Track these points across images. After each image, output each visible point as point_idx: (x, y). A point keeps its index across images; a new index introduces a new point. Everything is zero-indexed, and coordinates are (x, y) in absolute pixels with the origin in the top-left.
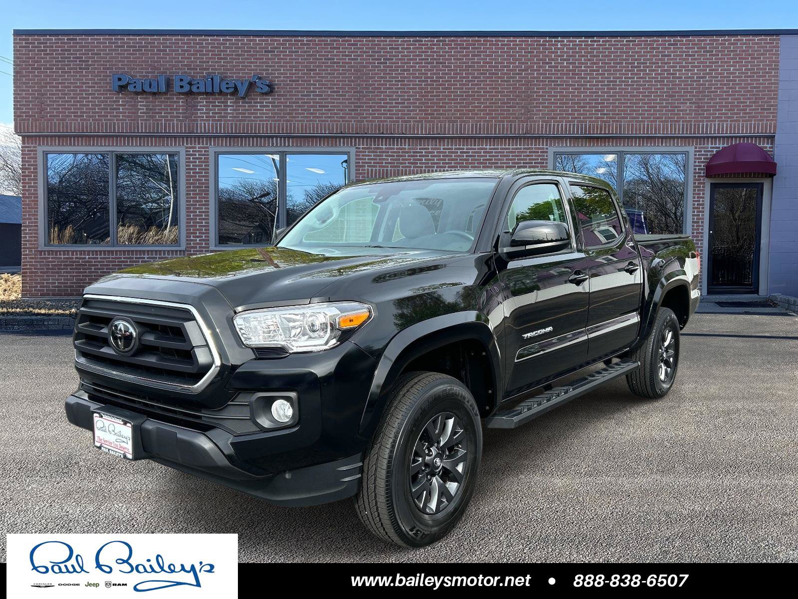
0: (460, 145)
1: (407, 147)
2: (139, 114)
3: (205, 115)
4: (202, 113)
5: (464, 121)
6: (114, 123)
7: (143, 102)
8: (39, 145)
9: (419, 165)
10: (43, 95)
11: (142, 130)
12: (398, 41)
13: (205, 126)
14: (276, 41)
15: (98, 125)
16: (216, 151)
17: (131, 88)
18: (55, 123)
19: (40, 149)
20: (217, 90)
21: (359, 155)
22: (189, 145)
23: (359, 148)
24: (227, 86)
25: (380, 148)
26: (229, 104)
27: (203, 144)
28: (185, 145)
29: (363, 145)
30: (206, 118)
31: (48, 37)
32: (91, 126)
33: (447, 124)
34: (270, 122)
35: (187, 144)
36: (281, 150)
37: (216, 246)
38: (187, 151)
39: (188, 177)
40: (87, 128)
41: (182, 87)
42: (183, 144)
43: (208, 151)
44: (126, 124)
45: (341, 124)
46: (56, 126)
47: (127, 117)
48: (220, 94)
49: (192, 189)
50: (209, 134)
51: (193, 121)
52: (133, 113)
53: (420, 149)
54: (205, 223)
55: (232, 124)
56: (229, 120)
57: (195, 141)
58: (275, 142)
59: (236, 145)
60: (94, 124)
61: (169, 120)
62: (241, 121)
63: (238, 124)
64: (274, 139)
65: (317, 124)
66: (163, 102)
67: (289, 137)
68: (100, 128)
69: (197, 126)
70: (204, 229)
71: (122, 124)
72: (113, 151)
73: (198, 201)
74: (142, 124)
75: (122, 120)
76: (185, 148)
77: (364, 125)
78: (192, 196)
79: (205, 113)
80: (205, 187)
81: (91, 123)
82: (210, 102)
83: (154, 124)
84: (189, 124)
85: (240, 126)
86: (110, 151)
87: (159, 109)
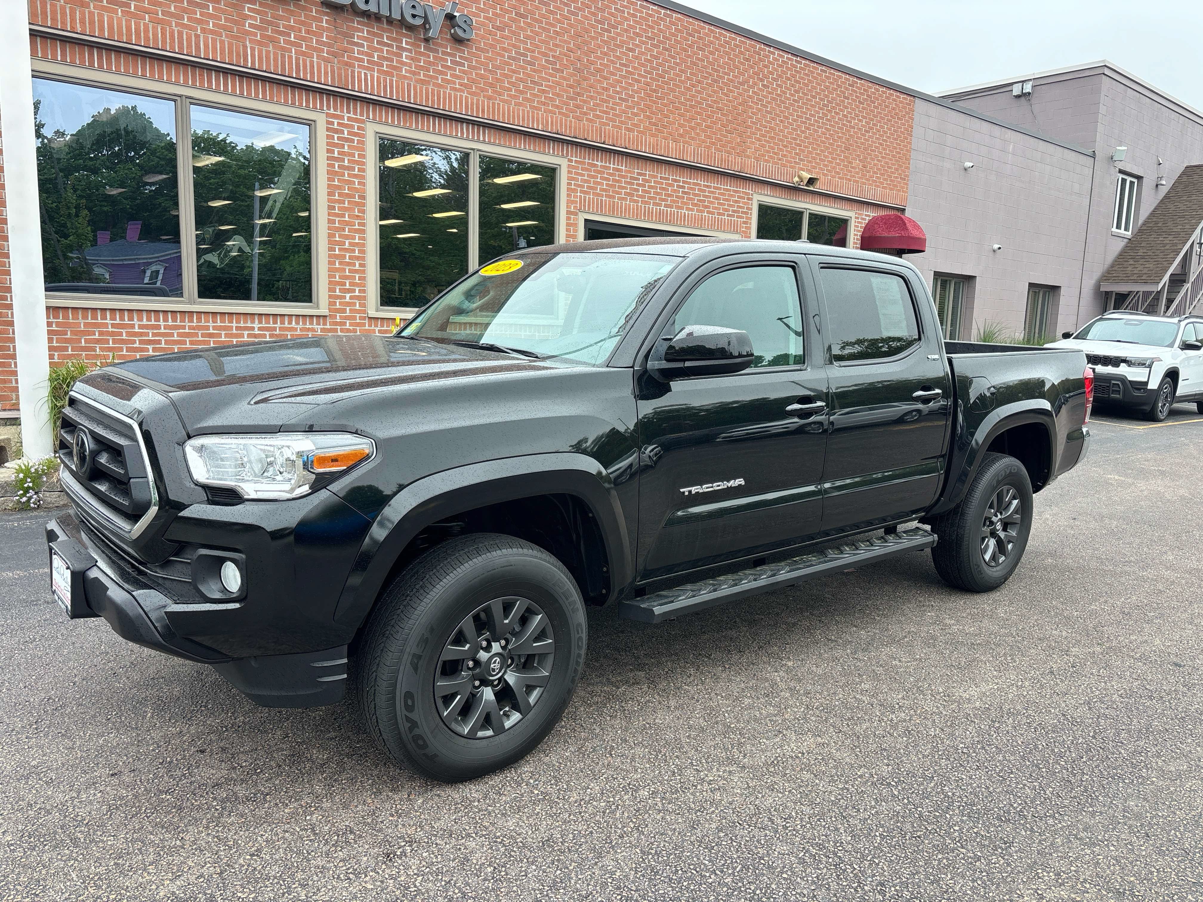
0: (676, 176)
1: (624, 168)
2: (247, 28)
3: (366, 58)
4: (362, 53)
5: (686, 142)
6: (197, 36)
7: (254, 3)
9: (635, 198)
11: (253, 63)
13: (366, 79)
15: (163, 34)
16: (378, 131)
18: (63, 8)
21: (571, 173)
22: (332, 111)
23: (571, 161)
25: (595, 165)
26: (404, 45)
27: (355, 113)
28: (325, 108)
29: (576, 156)
30: (368, 63)
32: (146, 32)
33: (671, 142)
34: (466, 94)
35: (329, 108)
36: (474, 147)
37: (377, 310)
38: (328, 122)
39: (331, 173)
40: (137, 35)
42: (321, 107)
43: (363, 129)
44: (222, 42)
45: (557, 118)
46: (64, 14)
47: (224, 28)
48: (390, 21)
49: (337, 197)
50: (372, 97)
51: (347, 64)
52: (235, 22)
53: (638, 174)
54: (360, 265)
55: (409, 85)
56: (405, 77)
57: (342, 105)
58: (465, 131)
59: (408, 125)
60: (155, 29)
61: (304, 54)
62: (422, 82)
63: (418, 87)
64: (465, 125)
65: (528, 112)
66: (292, 13)
67: (485, 126)
68: (168, 41)
69: (353, 77)
70: (357, 276)
71: (214, 41)
72: (187, 97)
73: (347, 223)
74: (252, 49)
75: (212, 32)
76: (325, 115)
77: (584, 124)
78: (337, 211)
79: (367, 54)
80: (360, 197)
81: (146, 26)
82: (375, 34)
83: (275, 54)
84: (339, 69)
85: (421, 91)
86: (180, 96)
87: (284, 26)
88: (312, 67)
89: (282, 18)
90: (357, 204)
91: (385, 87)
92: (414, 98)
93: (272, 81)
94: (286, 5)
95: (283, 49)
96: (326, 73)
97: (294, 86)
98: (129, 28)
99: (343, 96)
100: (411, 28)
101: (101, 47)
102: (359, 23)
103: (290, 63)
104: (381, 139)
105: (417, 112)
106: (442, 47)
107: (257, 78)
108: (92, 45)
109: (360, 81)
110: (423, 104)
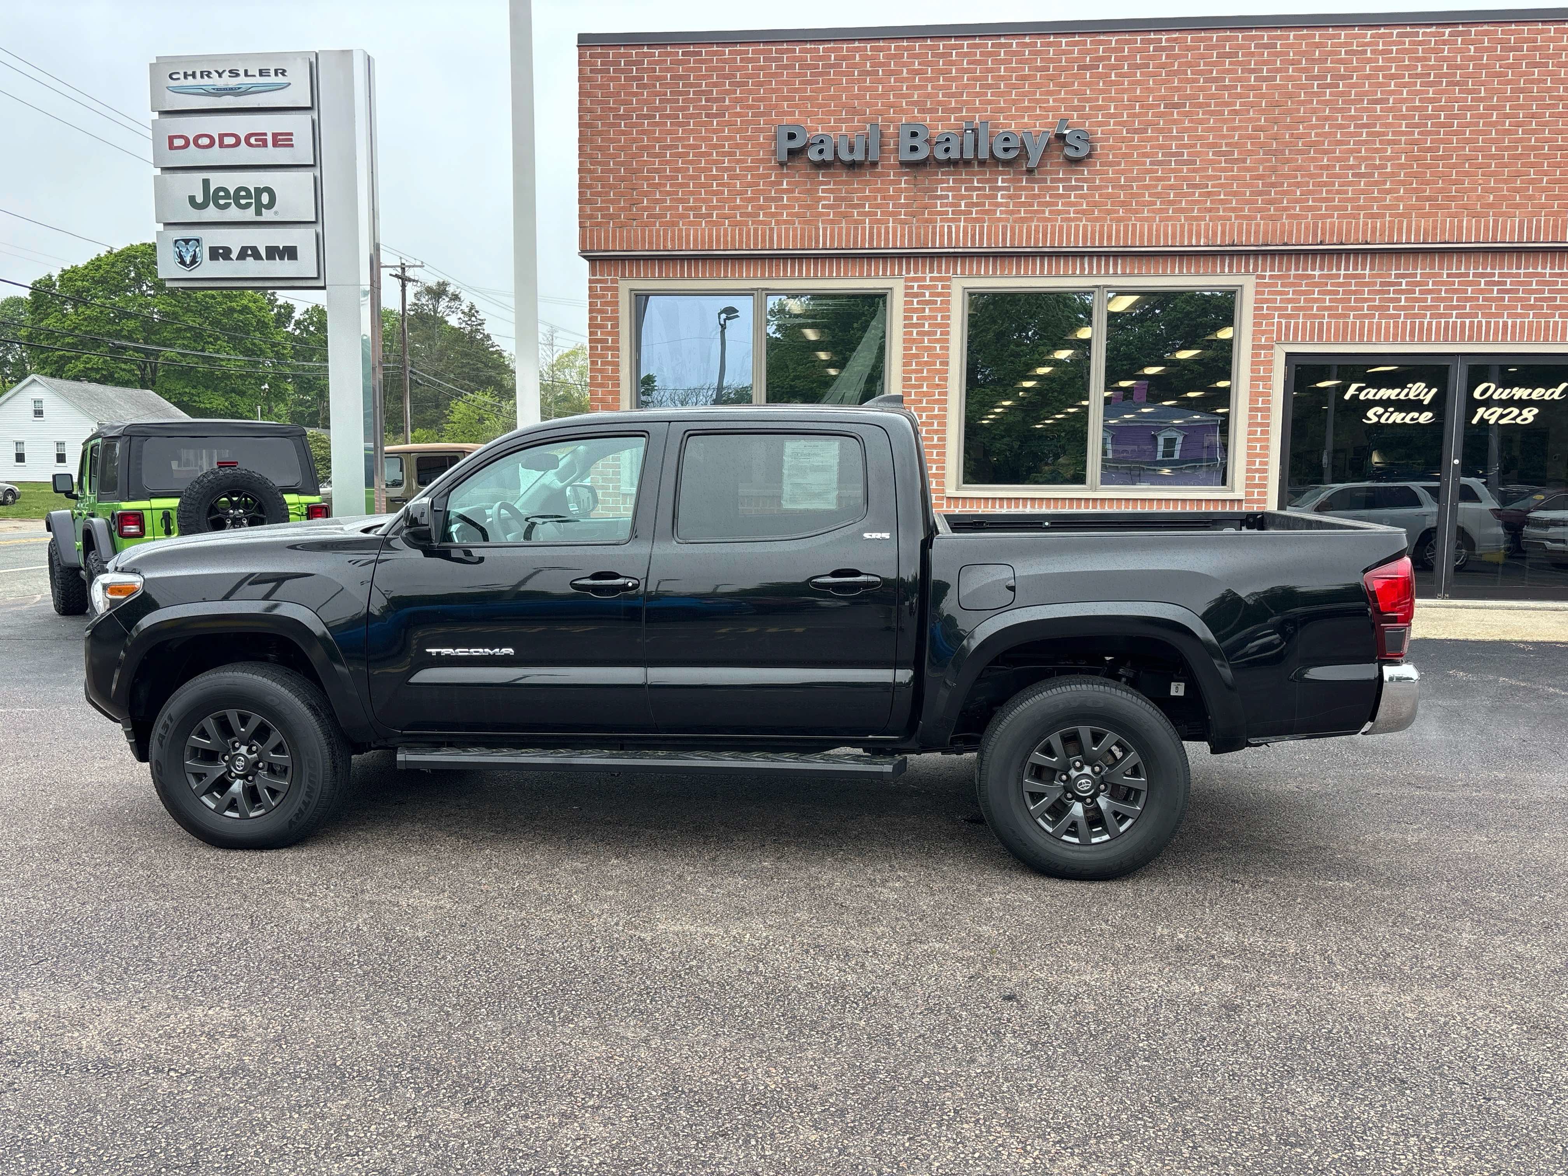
0: (1485, 268)
1: (1367, 272)
2: (820, 210)
3: (950, 210)
4: (947, 205)
5: (1502, 214)
6: (771, 230)
7: (828, 183)
8: (623, 276)
9: (1392, 312)
10: (635, 172)
11: (824, 243)
12: (1365, 36)
13: (950, 232)
14: (1101, 42)
15: (740, 234)
16: (966, 286)
17: (813, 155)
18: (658, 231)
19: (626, 287)
20: (984, 154)
21: (1263, 293)
22: (912, 274)
23: (1264, 277)
24: (1007, 145)
25: (1309, 277)
26: (1000, 184)
27: (940, 271)
28: (904, 273)
29: (1272, 270)
30: (952, 214)
31: (645, 50)
32: (726, 235)
33: (1465, 219)
34: (1084, 222)
35: (908, 272)
36: (1099, 284)
37: (958, 489)
38: (907, 287)
39: (908, 341)
40: (718, 240)
41: (914, 149)
42: (900, 274)
43: (949, 287)
44: (795, 230)
45: (1232, 225)
46: (658, 236)
47: (797, 215)
48: (982, 163)
49: (914, 367)
50: (956, 250)
51: (927, 221)
52: (808, 207)
53: (1397, 276)
54: (939, 439)
55: (1005, 228)
56: (999, 220)
57: (924, 266)
58: (1086, 266)
59: (1006, 272)
60: (733, 231)
61: (878, 221)
62: (1023, 220)
63: (1017, 228)
64: (1086, 259)
65: (1182, 226)
66: (867, 183)
67: (1116, 255)
68: (744, 240)
69: (934, 233)
70: (935, 452)
71: (787, 230)
72: (763, 289)
73: (925, 394)
74: (825, 229)
75: (786, 222)
76: (903, 280)
77: (1283, 225)
78: (913, 382)
79: (952, 205)
80: (941, 363)
81: (726, 230)
82: (962, 181)
83: (848, 230)
84: (918, 228)
85: (1021, 231)
86: (757, 289)
87: (859, 199)
88: (887, 233)
89: (856, 191)
90: (938, 371)
91: (973, 236)
92: (1010, 240)
93: (846, 257)
94: (861, 176)
95: (857, 222)
96: (903, 236)
97: (870, 257)
98: (711, 236)
99: (924, 256)
100: (1007, 163)
101: (689, 258)
102: (943, 174)
103: (863, 235)
104: (970, 294)
105: (1018, 255)
106: (1051, 174)
107: (830, 257)
108: (682, 258)
109: (942, 236)
110: (1024, 244)
